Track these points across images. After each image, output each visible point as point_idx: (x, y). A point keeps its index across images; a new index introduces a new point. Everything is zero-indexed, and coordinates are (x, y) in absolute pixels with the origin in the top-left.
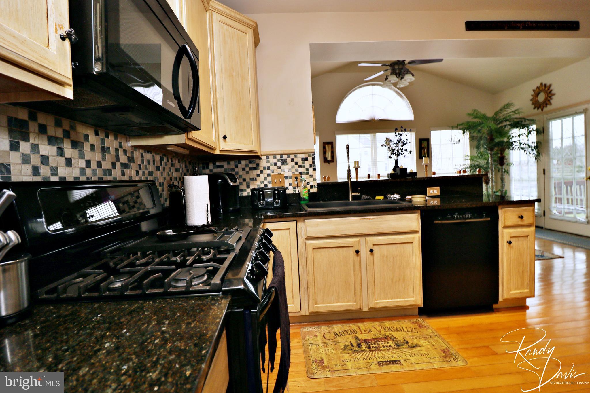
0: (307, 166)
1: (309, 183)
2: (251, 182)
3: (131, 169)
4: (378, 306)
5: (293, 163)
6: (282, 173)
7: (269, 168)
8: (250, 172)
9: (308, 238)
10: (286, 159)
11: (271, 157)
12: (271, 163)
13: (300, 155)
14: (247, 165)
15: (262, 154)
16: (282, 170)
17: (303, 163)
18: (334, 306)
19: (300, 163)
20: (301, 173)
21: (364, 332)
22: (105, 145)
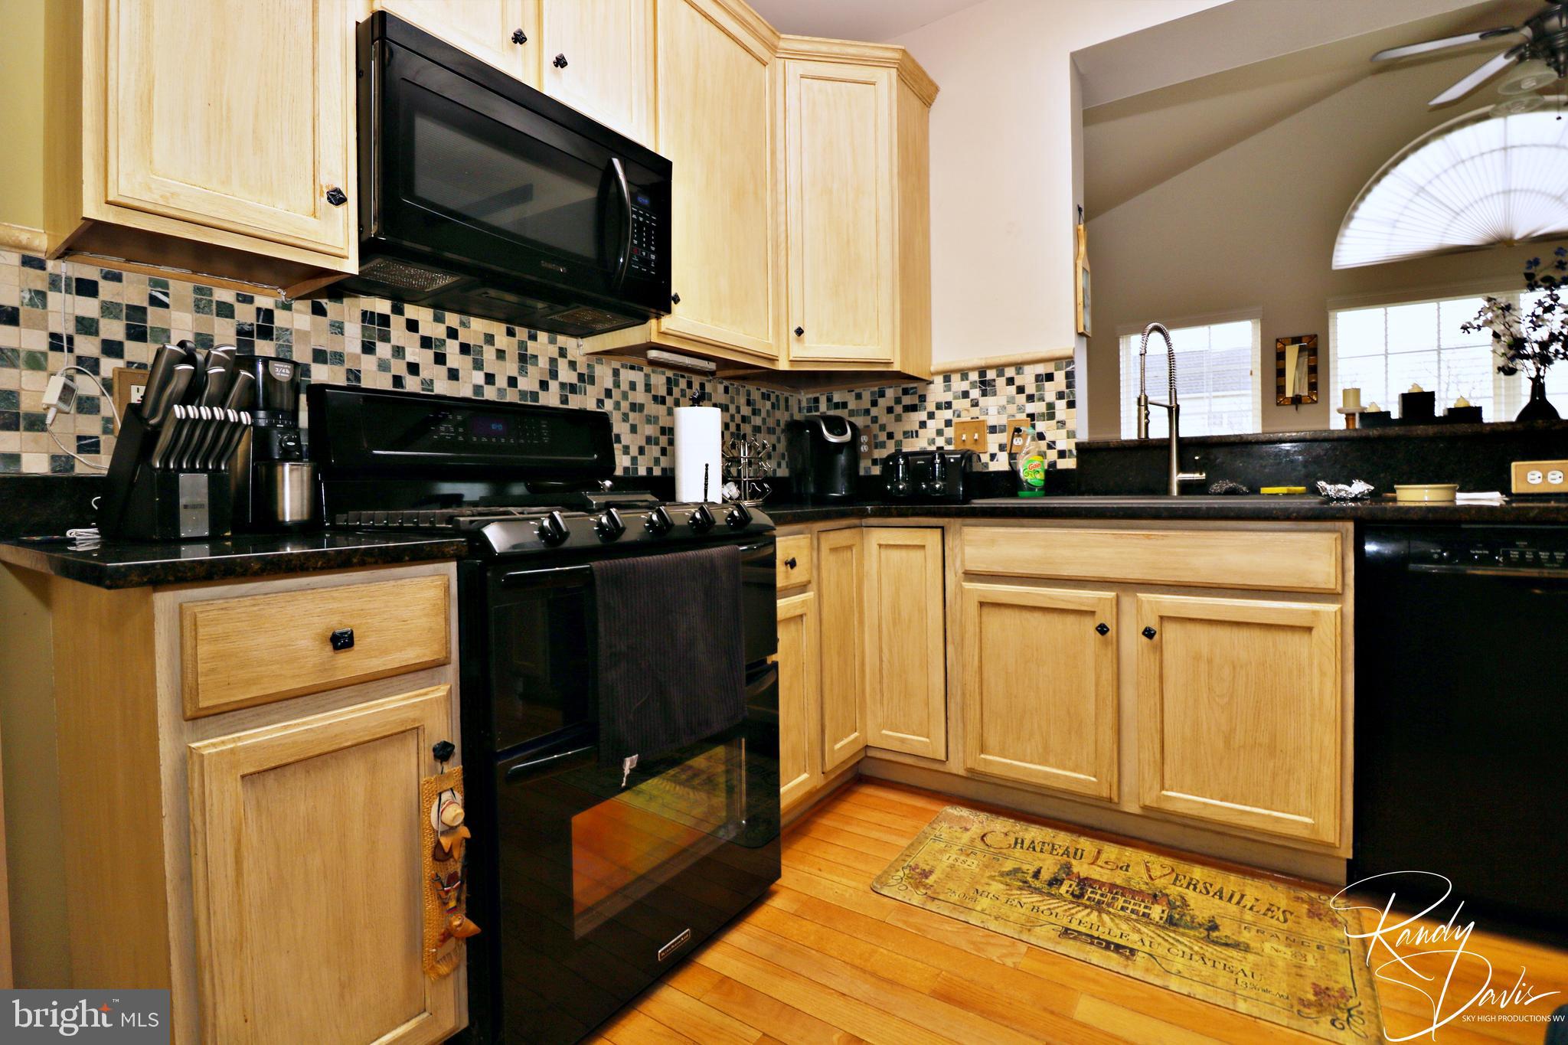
0: (1050, 396)
1: (1054, 442)
2: (905, 441)
3: (585, 394)
4: (1168, 806)
5: (1013, 389)
6: (981, 418)
7: (949, 405)
8: (905, 416)
9: (971, 576)
10: (994, 380)
11: (956, 378)
12: (954, 393)
13: (1032, 366)
14: (898, 401)
15: (933, 369)
16: (981, 409)
17: (1039, 388)
18: (1030, 769)
19: (1031, 389)
20: (1032, 416)
21: (1104, 865)
22: (526, 350)
